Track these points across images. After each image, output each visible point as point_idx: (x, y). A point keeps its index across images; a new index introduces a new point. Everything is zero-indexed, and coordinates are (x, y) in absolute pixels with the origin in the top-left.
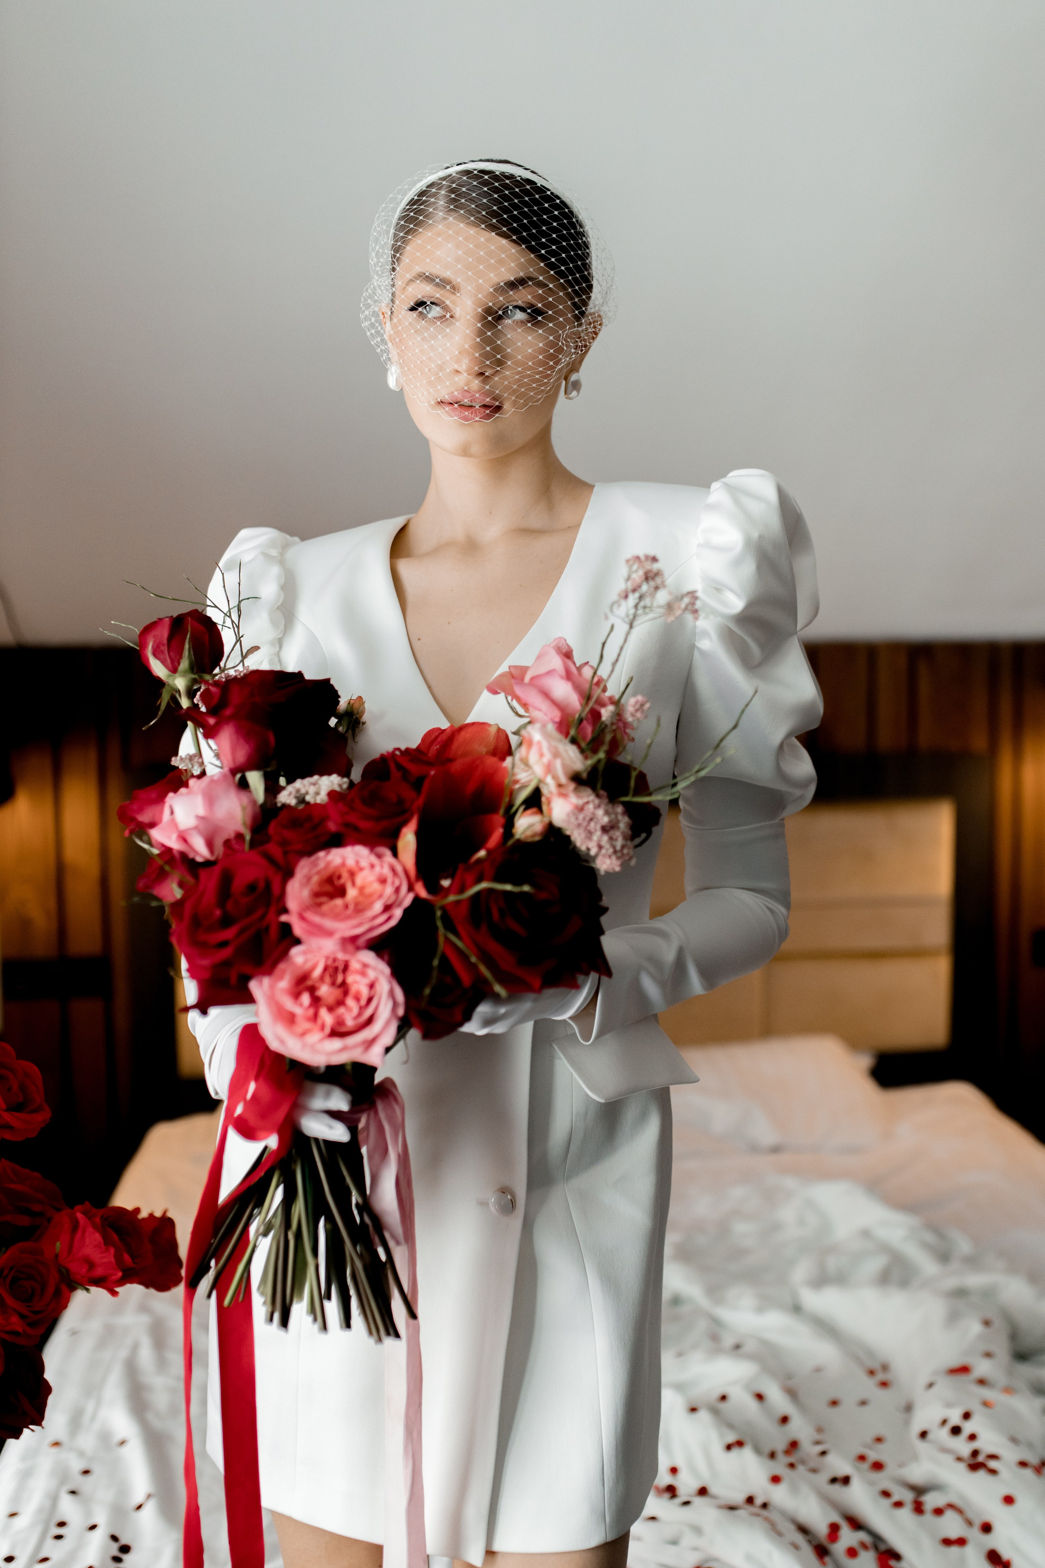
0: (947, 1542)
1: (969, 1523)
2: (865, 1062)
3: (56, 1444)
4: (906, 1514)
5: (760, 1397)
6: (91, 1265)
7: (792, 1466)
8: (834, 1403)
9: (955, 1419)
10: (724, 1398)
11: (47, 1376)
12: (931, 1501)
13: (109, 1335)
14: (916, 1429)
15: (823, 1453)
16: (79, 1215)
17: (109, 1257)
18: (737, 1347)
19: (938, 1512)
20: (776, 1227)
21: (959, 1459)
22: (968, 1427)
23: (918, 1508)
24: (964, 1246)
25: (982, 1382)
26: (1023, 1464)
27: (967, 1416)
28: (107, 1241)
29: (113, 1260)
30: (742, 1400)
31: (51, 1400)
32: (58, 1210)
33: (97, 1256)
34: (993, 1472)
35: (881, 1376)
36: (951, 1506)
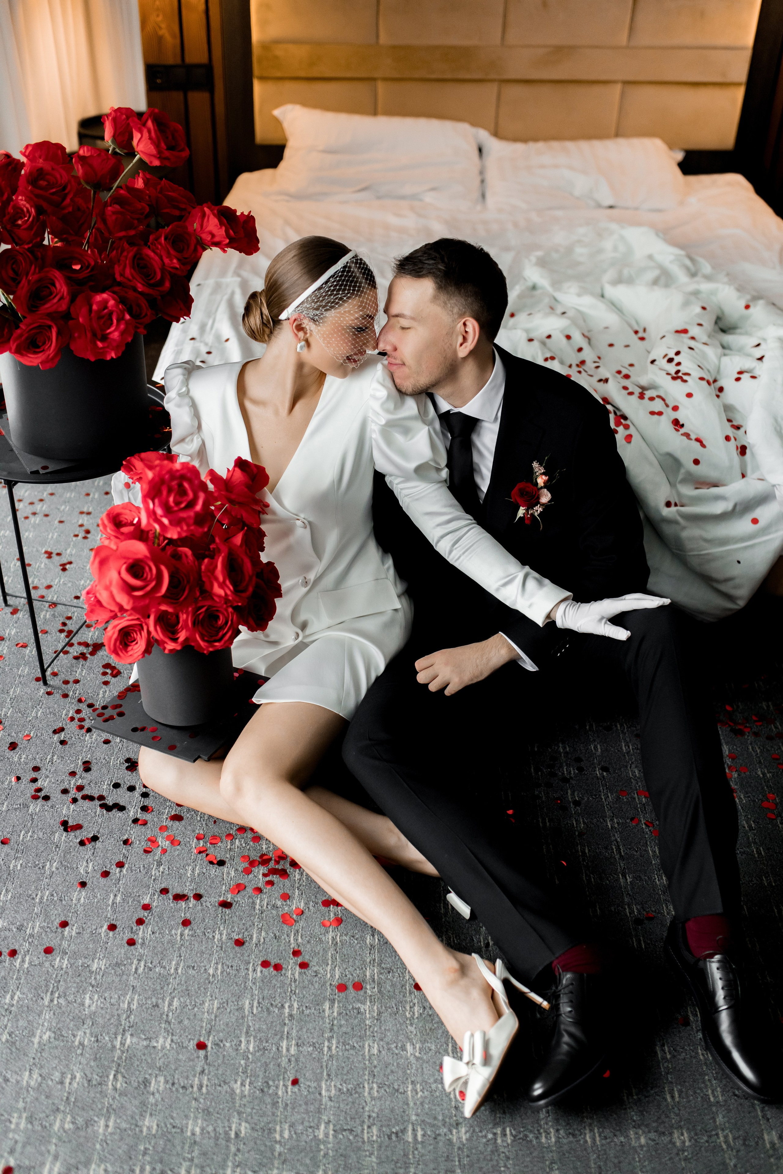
0: (652, 413)
1: (667, 406)
2: (680, 156)
3: (193, 339)
4: (634, 398)
5: (568, 337)
6: (213, 236)
7: (580, 372)
8: (611, 345)
9: (672, 355)
10: (549, 337)
11: (191, 293)
12: (648, 394)
13: (218, 287)
14: (651, 358)
15: (597, 367)
16: (206, 209)
17: (222, 232)
18: (564, 313)
19: (652, 399)
20: (600, 251)
21: (668, 374)
22: (677, 359)
23: (641, 396)
24: (707, 268)
25: (693, 338)
26: (702, 379)
27: (678, 353)
28: (221, 224)
29: (224, 233)
30: (559, 338)
31: (193, 304)
32: (194, 208)
33: (215, 231)
34: (685, 381)
35: (641, 334)
36: (659, 397)
